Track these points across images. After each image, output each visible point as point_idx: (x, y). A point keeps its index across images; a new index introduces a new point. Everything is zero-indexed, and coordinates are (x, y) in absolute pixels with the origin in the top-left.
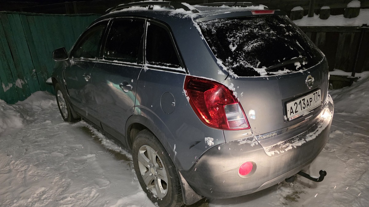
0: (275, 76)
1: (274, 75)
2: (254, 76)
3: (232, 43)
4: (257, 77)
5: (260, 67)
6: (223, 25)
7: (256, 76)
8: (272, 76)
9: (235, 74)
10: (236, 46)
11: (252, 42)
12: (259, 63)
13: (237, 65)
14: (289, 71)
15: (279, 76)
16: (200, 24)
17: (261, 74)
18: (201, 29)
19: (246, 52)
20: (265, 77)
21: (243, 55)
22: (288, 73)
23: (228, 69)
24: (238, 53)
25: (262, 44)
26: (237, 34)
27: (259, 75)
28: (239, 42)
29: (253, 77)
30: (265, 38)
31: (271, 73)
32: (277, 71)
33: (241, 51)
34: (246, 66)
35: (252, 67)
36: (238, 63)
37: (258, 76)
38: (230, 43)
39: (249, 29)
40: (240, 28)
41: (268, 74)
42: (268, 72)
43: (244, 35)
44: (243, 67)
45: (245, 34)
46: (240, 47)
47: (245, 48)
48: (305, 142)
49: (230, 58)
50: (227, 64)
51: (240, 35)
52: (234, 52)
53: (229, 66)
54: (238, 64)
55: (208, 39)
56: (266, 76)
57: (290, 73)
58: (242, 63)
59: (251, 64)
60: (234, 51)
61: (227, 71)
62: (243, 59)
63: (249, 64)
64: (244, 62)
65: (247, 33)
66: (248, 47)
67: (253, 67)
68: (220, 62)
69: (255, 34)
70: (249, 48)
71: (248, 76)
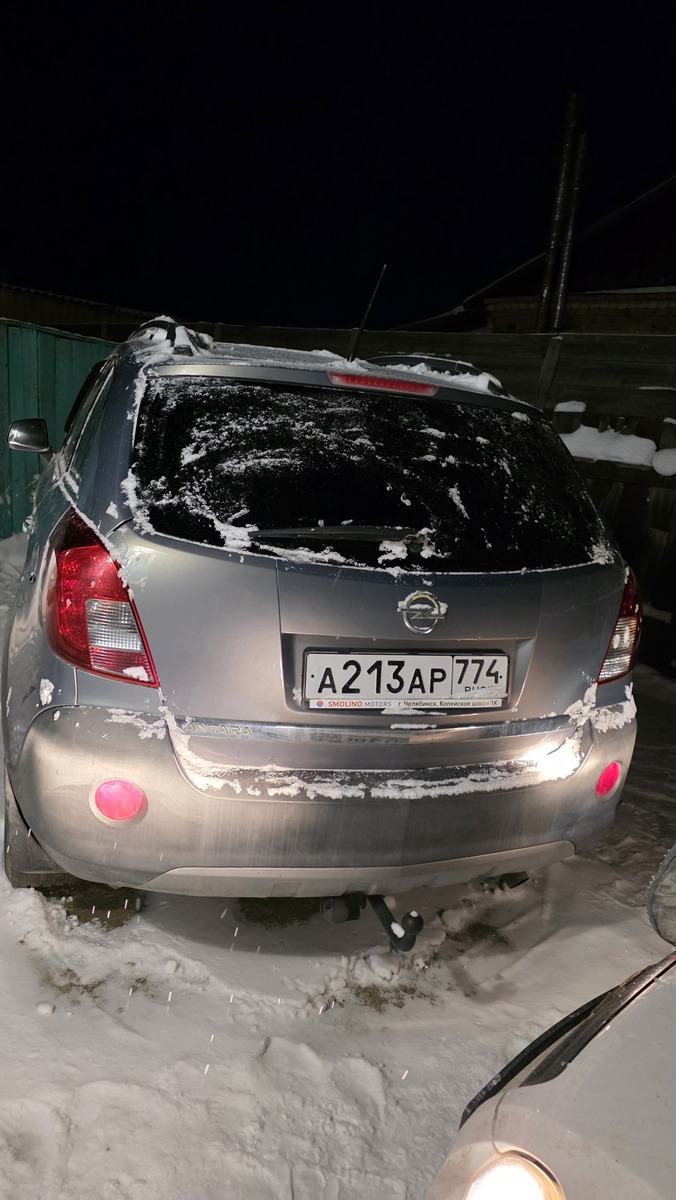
0: (276, 558)
1: (275, 555)
2: (202, 541)
3: (194, 444)
4: (210, 546)
5: (238, 523)
6: (207, 394)
7: (209, 543)
8: (267, 556)
9: (150, 522)
10: (203, 453)
11: (262, 454)
12: (244, 511)
13: (171, 501)
14: (342, 559)
15: (292, 563)
16: (153, 382)
17: (227, 542)
18: (145, 394)
19: (221, 477)
20: (233, 553)
21: (208, 479)
22: (331, 561)
23: (139, 507)
24: (196, 473)
25: (291, 465)
26: (228, 424)
27: (221, 542)
28: (222, 445)
29: (198, 543)
30: (317, 453)
31: (263, 547)
32: (296, 547)
33: (206, 470)
34: (195, 510)
35: (210, 516)
36: (176, 497)
37: (217, 545)
38: (189, 441)
39: (280, 418)
40: (252, 410)
41: (253, 549)
42: (257, 544)
43: (250, 429)
44: (186, 512)
45: (254, 428)
46: (212, 460)
47: (224, 465)
48: (362, 794)
49: (163, 478)
50: (146, 493)
51: (239, 427)
52: (185, 466)
53: (148, 498)
54: (174, 501)
55: (143, 422)
56: (240, 552)
57: (344, 567)
58: (188, 500)
59: (215, 509)
60: (189, 465)
61: (133, 511)
62: (197, 490)
63: (208, 508)
64: (197, 500)
65: (265, 428)
66: (239, 463)
67: (214, 518)
68: (130, 483)
69: (290, 435)
70: (237, 466)
71: (181, 537)
